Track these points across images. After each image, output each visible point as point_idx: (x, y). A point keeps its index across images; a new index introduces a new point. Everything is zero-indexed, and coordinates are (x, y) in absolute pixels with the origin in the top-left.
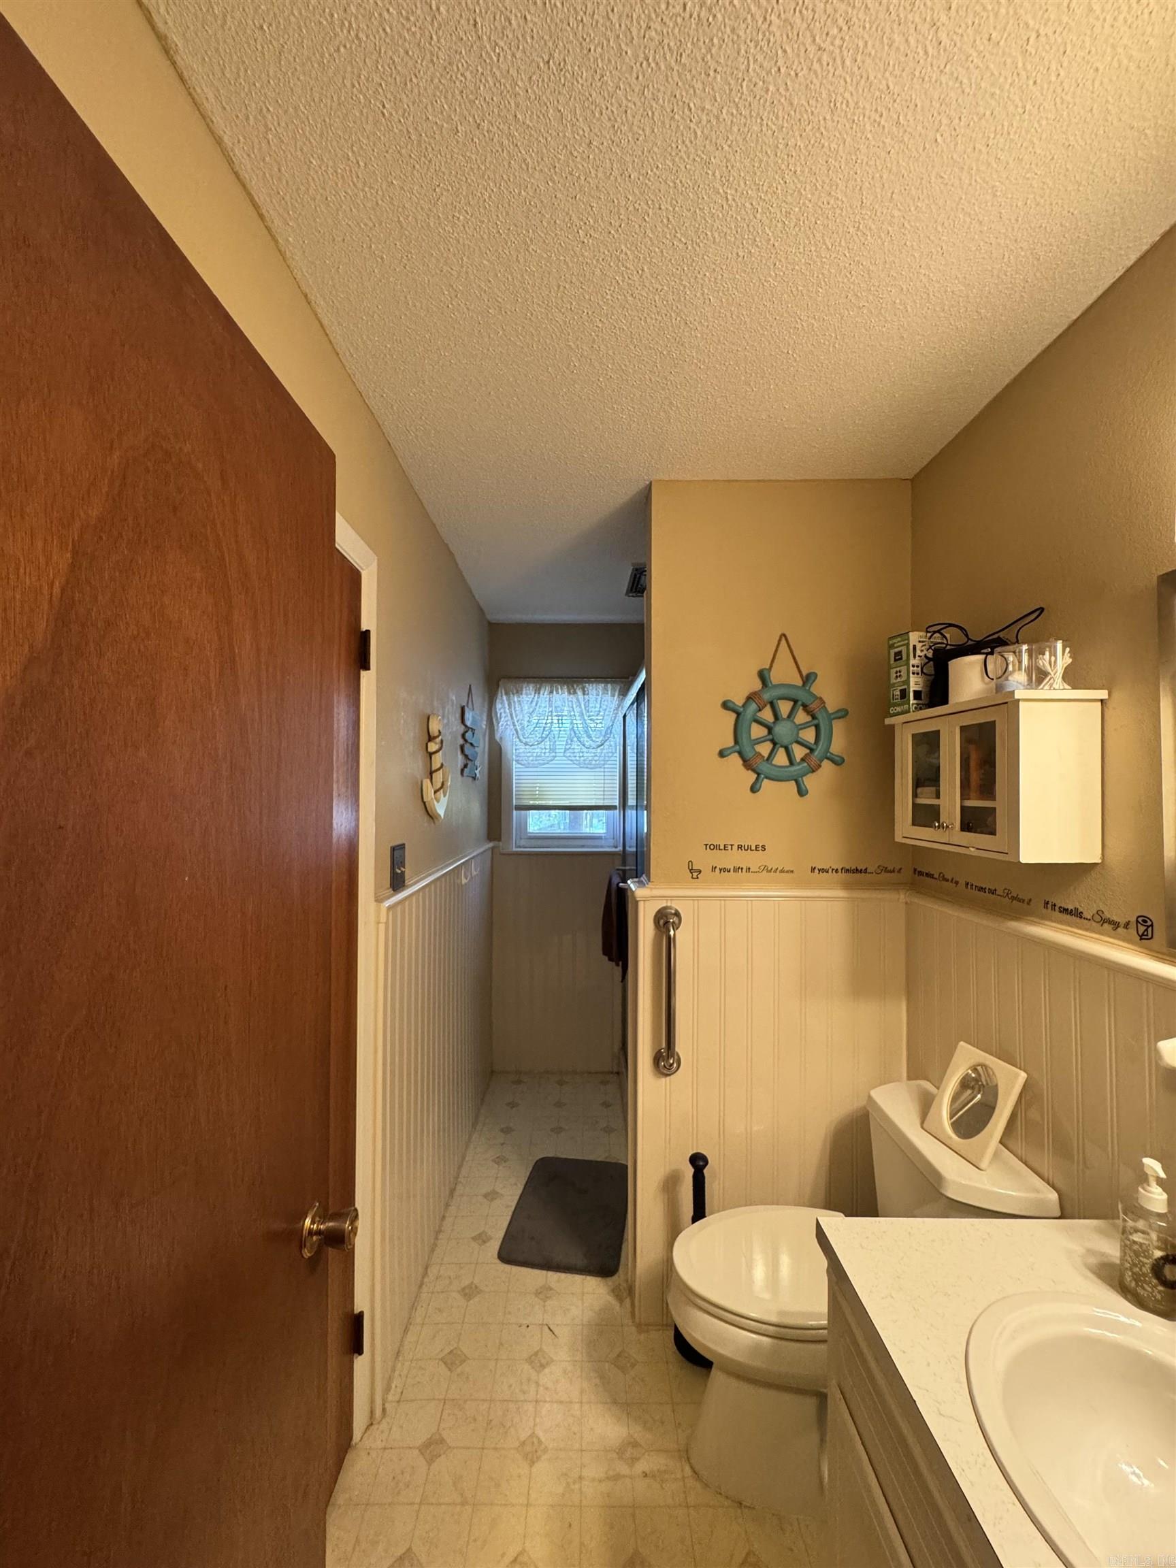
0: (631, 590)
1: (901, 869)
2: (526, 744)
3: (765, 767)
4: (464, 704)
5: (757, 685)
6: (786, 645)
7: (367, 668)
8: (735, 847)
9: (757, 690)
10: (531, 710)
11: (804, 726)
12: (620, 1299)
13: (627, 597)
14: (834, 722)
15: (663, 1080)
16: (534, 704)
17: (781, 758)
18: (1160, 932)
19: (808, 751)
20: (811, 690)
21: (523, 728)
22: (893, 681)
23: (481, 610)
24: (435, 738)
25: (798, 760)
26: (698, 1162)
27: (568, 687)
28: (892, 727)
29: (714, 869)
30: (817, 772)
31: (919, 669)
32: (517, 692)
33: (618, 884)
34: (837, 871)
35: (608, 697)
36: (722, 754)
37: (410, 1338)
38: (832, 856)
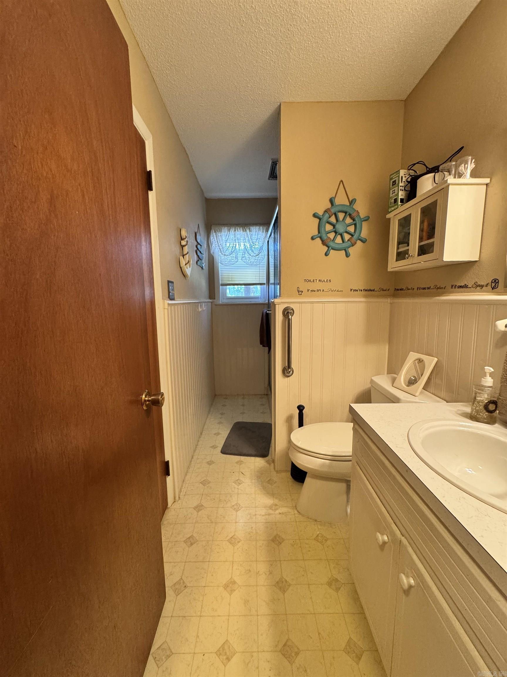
0: (271, 176)
1: (389, 289)
2: (225, 255)
3: (331, 244)
4: (197, 231)
5: (329, 206)
6: (342, 186)
7: (151, 190)
8: (318, 281)
9: (329, 207)
10: (226, 239)
11: (350, 225)
12: (270, 464)
13: (269, 180)
14: (363, 223)
15: (286, 379)
16: (228, 236)
17: (339, 240)
18: (501, 284)
19: (351, 236)
20: (353, 207)
21: (223, 248)
22: (391, 196)
23: (202, 190)
24: (184, 239)
25: (346, 240)
26: (301, 408)
27: (242, 228)
28: (389, 219)
29: (308, 290)
30: (354, 246)
31: (404, 188)
32: (220, 231)
33: (266, 312)
34: (361, 290)
35: (261, 232)
36: (313, 238)
37: (188, 477)
38: (360, 284)
